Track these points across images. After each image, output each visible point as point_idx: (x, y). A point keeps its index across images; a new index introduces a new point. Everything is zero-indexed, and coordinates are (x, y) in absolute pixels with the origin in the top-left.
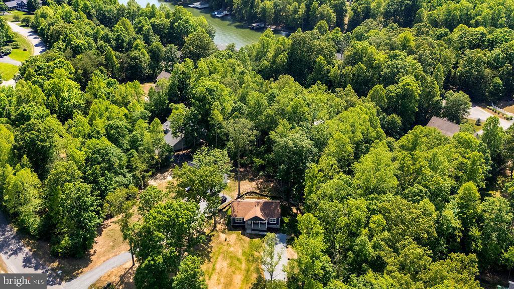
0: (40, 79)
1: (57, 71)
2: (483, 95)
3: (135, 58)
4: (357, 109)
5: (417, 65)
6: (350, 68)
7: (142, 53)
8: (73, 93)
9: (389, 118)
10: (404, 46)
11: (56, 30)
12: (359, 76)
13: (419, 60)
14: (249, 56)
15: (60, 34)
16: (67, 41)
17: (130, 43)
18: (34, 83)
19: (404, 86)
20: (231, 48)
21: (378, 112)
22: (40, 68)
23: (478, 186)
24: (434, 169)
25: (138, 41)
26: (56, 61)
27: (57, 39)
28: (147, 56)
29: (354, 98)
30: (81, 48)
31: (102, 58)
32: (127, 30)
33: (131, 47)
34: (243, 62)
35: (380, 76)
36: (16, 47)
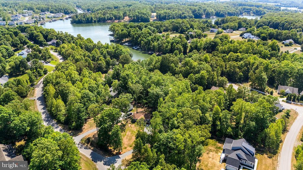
0: (64, 70)
1: (70, 67)
2: (236, 79)
3: (100, 64)
7: (103, 62)
8: (75, 75)
11: (69, 53)
14: (146, 64)
15: (70, 54)
16: (73, 57)
17: (98, 58)
18: (61, 72)
22: (63, 67)
25: (101, 57)
26: (69, 64)
27: (69, 56)
28: (105, 63)
30: (78, 59)
31: (87, 63)
32: (97, 53)
33: (98, 60)
36: (53, 60)
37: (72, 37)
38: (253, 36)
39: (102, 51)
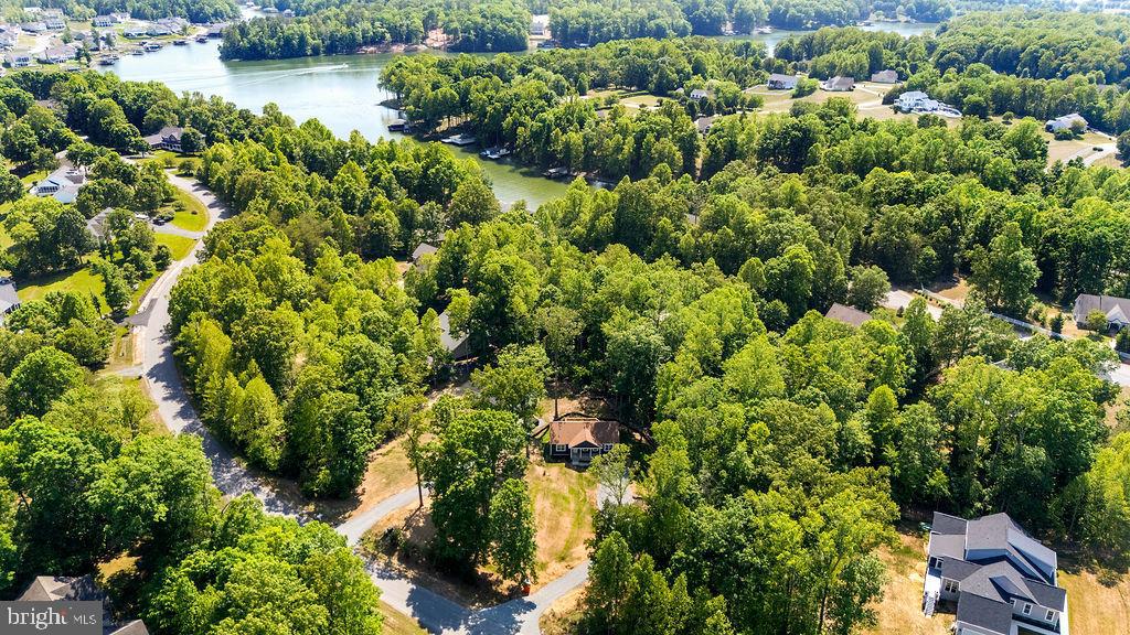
2: (909, 273)
4: (724, 290)
5: (810, 229)
6: (710, 234)
7: (388, 216)
9: (770, 306)
10: (791, 201)
11: (248, 182)
12: (723, 246)
13: (814, 222)
14: (553, 219)
16: (270, 198)
17: (366, 201)
19: (791, 259)
20: (520, 206)
21: (753, 297)
23: (896, 394)
24: (835, 367)
25: (380, 198)
26: (261, 228)
27: (252, 195)
29: (719, 277)
30: (293, 208)
31: (328, 223)
32: (357, 180)
33: (369, 208)
34: (544, 228)
35: (755, 245)
36: (180, 209)
37: (245, 116)
38: (934, 104)
39: (374, 169)
